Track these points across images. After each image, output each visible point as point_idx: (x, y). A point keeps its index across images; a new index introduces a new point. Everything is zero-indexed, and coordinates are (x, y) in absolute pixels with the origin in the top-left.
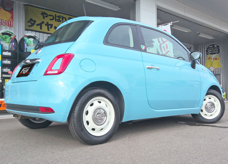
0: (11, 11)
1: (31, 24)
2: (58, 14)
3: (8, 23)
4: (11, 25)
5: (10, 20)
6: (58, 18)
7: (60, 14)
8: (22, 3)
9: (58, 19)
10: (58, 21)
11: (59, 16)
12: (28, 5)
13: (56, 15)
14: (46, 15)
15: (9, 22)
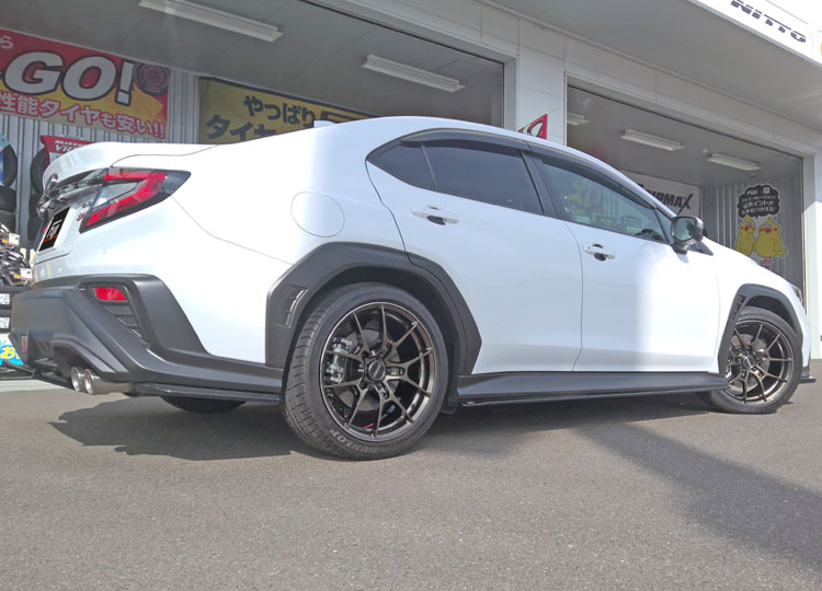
0: (162, 96)
1: (215, 131)
2: (291, 103)
3: (153, 129)
4: (159, 133)
5: (160, 121)
6: (291, 114)
7: (297, 103)
8: (192, 74)
9: (291, 117)
10: (291, 122)
11: (294, 106)
12: (209, 78)
13: (285, 105)
14: (258, 106)
15: (156, 125)
